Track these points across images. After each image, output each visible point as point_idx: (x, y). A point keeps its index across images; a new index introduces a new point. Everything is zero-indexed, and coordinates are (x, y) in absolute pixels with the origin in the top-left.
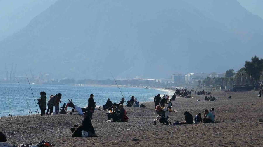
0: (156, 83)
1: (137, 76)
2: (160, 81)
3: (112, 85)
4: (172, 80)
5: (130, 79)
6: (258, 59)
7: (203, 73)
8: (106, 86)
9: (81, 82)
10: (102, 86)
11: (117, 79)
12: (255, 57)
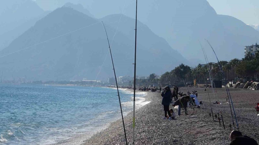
0: (97, 83)
1: (84, 79)
2: (100, 81)
3: (68, 85)
4: (108, 81)
5: (80, 81)
6: (184, 65)
7: (129, 76)
8: (64, 85)
9: (46, 83)
10: (60, 85)
11: (71, 81)
12: (182, 64)
